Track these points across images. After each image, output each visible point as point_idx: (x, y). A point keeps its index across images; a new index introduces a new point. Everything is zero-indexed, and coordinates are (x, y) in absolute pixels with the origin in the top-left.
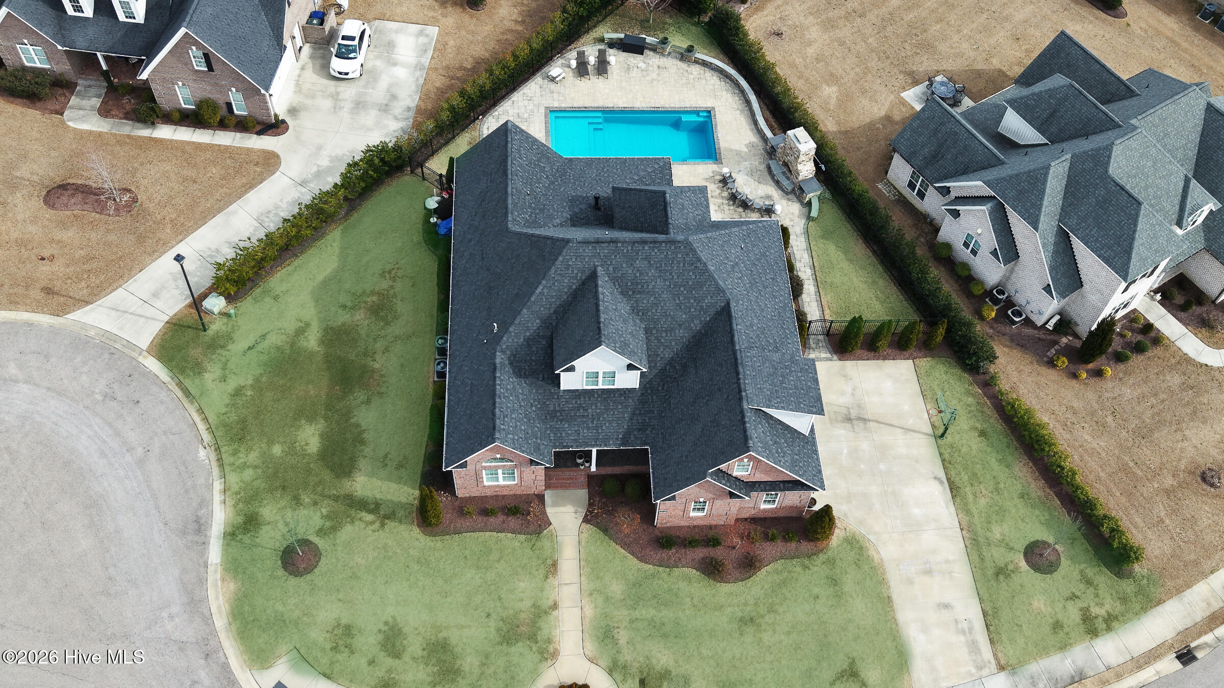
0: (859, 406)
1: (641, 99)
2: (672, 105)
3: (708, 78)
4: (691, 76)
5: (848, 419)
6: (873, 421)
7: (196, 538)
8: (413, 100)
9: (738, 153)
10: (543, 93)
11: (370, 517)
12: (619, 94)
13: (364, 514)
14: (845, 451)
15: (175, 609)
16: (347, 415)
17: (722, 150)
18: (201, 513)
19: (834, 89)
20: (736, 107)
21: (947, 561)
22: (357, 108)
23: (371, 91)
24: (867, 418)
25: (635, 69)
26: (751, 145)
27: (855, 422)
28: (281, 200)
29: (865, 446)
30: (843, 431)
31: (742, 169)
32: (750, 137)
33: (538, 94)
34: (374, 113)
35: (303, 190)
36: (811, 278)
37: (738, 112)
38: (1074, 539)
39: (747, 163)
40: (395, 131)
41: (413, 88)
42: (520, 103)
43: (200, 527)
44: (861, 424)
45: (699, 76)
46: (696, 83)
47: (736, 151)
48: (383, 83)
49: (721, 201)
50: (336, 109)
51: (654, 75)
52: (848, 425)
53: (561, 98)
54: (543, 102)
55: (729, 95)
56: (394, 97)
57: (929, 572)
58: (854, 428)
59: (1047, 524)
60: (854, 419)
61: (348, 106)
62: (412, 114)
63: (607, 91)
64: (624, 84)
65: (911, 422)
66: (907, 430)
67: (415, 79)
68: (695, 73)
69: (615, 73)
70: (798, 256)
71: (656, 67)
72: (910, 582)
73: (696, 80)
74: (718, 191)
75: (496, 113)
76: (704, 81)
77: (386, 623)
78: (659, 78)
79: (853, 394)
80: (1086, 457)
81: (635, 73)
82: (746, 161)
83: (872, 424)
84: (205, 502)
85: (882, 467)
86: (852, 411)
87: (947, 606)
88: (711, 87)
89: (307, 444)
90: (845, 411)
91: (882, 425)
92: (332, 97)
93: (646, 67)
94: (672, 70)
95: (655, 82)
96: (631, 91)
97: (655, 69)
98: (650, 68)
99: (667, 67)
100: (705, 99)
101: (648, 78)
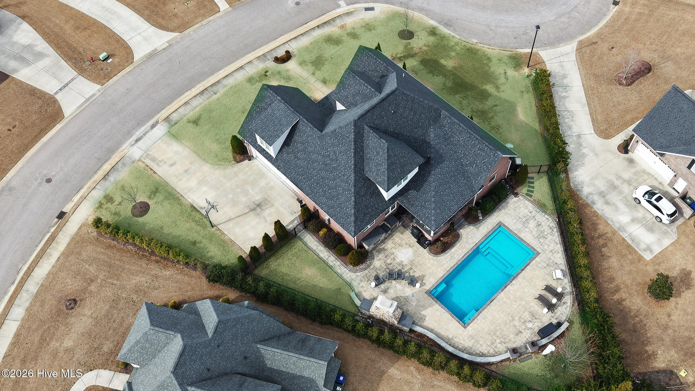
0: (258, 214)
1: (505, 300)
4: (498, 341)
5: (259, 205)
6: (248, 212)
8: (598, 209)
9: (424, 307)
10: (551, 261)
12: (518, 294)
13: (402, 55)
14: (251, 191)
17: (434, 303)
20: (455, 339)
21: (181, 180)
22: (612, 185)
24: (252, 212)
25: (530, 319)
26: (423, 318)
27: (255, 206)
29: (244, 199)
30: (257, 198)
31: (413, 298)
32: (429, 322)
33: (553, 258)
34: (603, 188)
35: (574, 134)
36: (326, 260)
37: (450, 337)
39: (414, 304)
42: (553, 245)
43: (447, 25)
44: (252, 207)
45: (495, 344)
46: (490, 338)
47: (427, 308)
49: (405, 270)
50: (619, 177)
51: (517, 323)
52: (257, 203)
53: (540, 265)
54: (545, 255)
57: (186, 171)
58: (254, 203)
60: (257, 207)
62: (589, 201)
63: (526, 290)
64: (523, 303)
65: (231, 224)
66: (230, 220)
68: (499, 345)
69: (536, 306)
70: (342, 267)
71: (523, 331)
72: (191, 163)
73: (494, 341)
74: (412, 274)
75: (555, 230)
76: (489, 343)
78: (512, 324)
79: (265, 218)
81: (527, 316)
82: (416, 305)
83: (247, 211)
85: (231, 196)
86: (260, 210)
87: (172, 165)
88: (481, 343)
90: (263, 208)
91: (242, 214)
92: (629, 181)
93: (526, 326)
94: (512, 336)
95: (511, 319)
96: (515, 301)
97: (521, 328)
98: (524, 327)
99: (517, 336)
100: (475, 330)
101: (517, 318)
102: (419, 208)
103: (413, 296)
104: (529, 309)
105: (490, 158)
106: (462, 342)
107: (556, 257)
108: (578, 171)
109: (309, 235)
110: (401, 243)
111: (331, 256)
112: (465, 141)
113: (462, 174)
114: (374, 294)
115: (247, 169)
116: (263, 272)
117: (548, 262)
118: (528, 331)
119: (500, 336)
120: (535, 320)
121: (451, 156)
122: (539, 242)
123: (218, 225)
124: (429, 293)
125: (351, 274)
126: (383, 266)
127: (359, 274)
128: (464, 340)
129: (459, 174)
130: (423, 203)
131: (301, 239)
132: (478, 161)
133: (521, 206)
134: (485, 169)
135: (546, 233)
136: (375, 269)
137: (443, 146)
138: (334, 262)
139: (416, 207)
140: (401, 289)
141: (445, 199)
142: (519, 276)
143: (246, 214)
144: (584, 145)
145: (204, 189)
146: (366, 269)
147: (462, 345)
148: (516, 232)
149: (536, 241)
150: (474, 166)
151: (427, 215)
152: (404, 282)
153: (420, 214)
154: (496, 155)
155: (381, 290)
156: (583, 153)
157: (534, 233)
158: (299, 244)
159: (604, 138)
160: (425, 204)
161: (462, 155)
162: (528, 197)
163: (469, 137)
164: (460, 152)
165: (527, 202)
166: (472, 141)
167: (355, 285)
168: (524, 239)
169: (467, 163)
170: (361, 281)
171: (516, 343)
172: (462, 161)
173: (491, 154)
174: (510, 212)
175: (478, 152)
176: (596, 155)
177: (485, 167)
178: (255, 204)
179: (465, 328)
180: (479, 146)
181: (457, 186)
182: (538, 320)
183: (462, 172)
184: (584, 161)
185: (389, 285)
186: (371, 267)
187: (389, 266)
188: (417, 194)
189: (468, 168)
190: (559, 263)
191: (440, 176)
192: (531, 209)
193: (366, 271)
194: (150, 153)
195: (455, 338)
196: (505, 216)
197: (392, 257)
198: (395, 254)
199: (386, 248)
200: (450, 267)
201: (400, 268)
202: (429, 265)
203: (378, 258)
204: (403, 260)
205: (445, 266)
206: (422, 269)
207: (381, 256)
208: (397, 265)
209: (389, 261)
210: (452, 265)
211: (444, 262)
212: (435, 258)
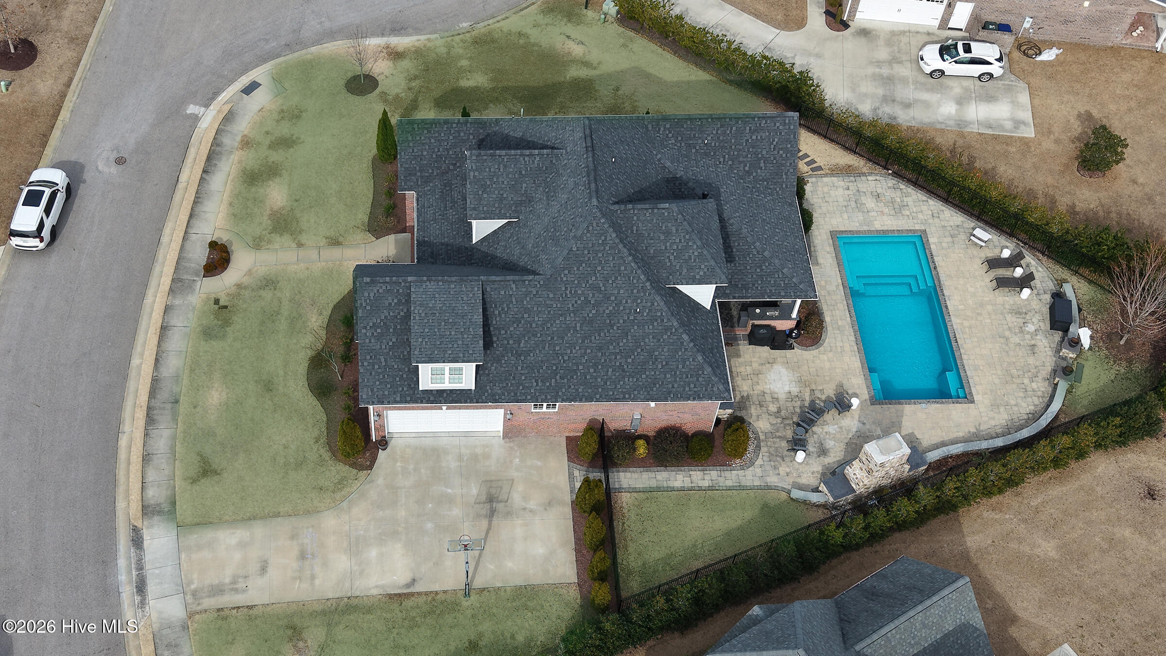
0: (509, 514)
1: (966, 324)
2: (964, 357)
3: (1030, 400)
4: (1026, 381)
5: (492, 500)
6: (490, 525)
8: (907, 121)
9: (894, 424)
10: (949, 228)
12: (970, 302)
14: (449, 491)
17: (899, 407)
20: (982, 428)
22: (882, 79)
24: (494, 520)
25: (1021, 321)
26: (913, 440)
29: (457, 512)
30: (475, 491)
31: (866, 426)
33: (945, 223)
34: (880, 92)
36: (693, 485)
37: (973, 430)
41: (927, 120)
42: (927, 209)
44: (485, 512)
45: (1029, 389)
46: (1015, 386)
48: (927, 96)
49: (807, 399)
50: (878, 63)
51: (1016, 340)
52: (483, 498)
56: (908, 106)
57: (302, 557)
58: (480, 503)
60: (492, 505)
61: (886, 72)
63: (973, 290)
64: (989, 308)
65: (488, 566)
68: (1034, 385)
69: (1007, 299)
70: (727, 474)
71: (1033, 342)
72: (294, 537)
73: (1023, 386)
74: (823, 397)
75: (902, 186)
78: (1012, 346)
79: (524, 509)
81: (1013, 320)
83: (485, 523)
85: (429, 526)
88: (1013, 402)
90: (503, 497)
93: (1028, 333)
94: (1031, 360)
95: (1002, 340)
96: (979, 314)
97: (1028, 342)
98: (1028, 337)
99: (1036, 355)
100: (986, 394)
101: (1007, 333)
102: (760, 282)
103: (864, 424)
104: (1005, 309)
105: (781, 133)
106: (993, 423)
107: (947, 219)
109: (622, 474)
110: (753, 370)
111: (691, 473)
112: (718, 138)
113: (754, 190)
114: (815, 470)
117: (947, 234)
118: (1038, 337)
119: (1021, 373)
120: (1028, 317)
121: (717, 176)
122: (906, 217)
123: (471, 585)
124: (874, 401)
125: (749, 472)
126: (775, 422)
127: (759, 462)
128: (993, 418)
130: (758, 270)
131: (620, 490)
132: (764, 152)
133: (826, 189)
134: (784, 155)
135: (898, 200)
136: (770, 435)
138: (707, 477)
139: (754, 285)
140: (838, 430)
141: (778, 242)
142: (941, 279)
146: (758, 447)
147: (999, 427)
148: (865, 228)
149: (901, 218)
150: (762, 165)
152: (827, 417)
154: (787, 122)
155: (815, 455)
157: (886, 210)
158: (624, 500)
159: (798, 29)
160: (762, 270)
161: (730, 163)
162: (819, 173)
163: (722, 126)
164: (722, 160)
165: (825, 179)
166: (732, 129)
168: (885, 228)
169: (747, 169)
170: (775, 468)
171: (1046, 365)
172: (736, 171)
173: (778, 124)
174: (824, 209)
175: (754, 137)
177: (781, 152)
178: (484, 503)
179: (973, 402)
180: (748, 128)
181: (769, 212)
182: (1030, 314)
183: (753, 187)
185: (816, 440)
186: (762, 437)
187: (783, 413)
189: (754, 174)
190: (959, 223)
191: (738, 214)
192: (842, 183)
193: (764, 449)
194: (193, 586)
195: (979, 425)
196: (827, 219)
197: (768, 398)
198: (768, 391)
199: (745, 394)
200: (854, 344)
201: (799, 403)
202: (827, 365)
203: (754, 418)
204: (787, 389)
205: (847, 348)
206: (827, 378)
207: (754, 411)
208: (789, 404)
209: (773, 408)
210: (853, 338)
211: (839, 344)
212: (822, 348)
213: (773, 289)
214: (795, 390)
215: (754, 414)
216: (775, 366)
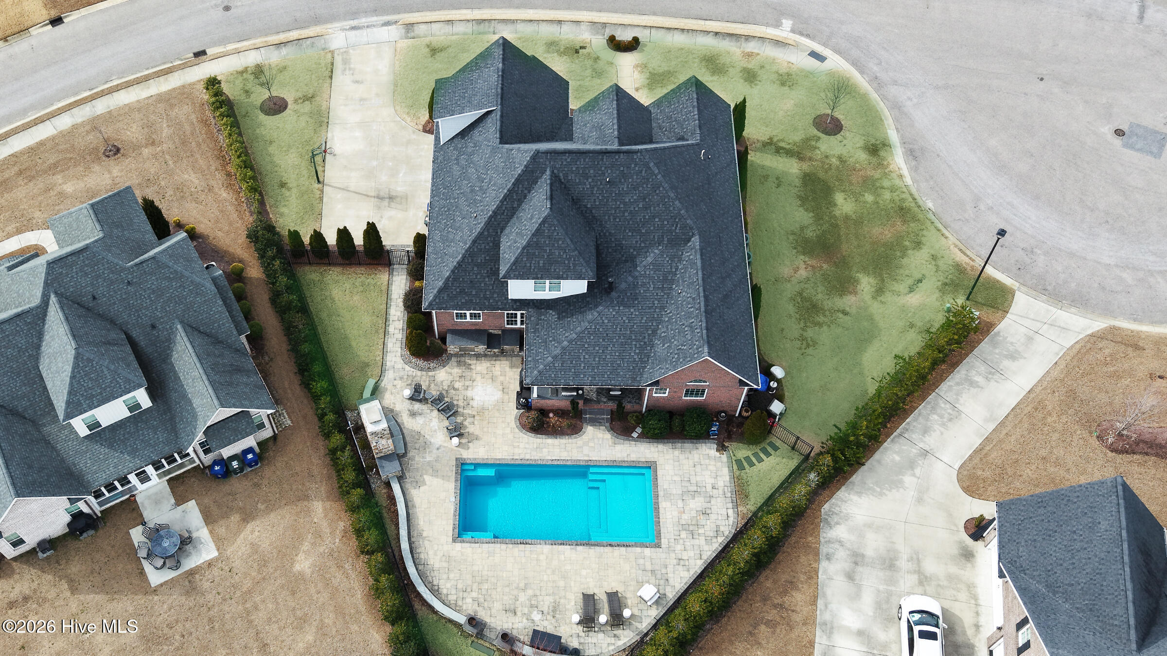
0: (379, 208)
1: (542, 557)
2: (504, 546)
3: (454, 592)
4: (474, 595)
5: (391, 198)
6: (371, 197)
7: (911, 146)
8: (825, 572)
9: (435, 473)
10: (664, 571)
11: (782, 144)
12: (568, 567)
13: (788, 147)
14: (401, 175)
15: (909, 103)
16: (818, 218)
17: (453, 479)
18: (914, 163)
19: (297, 567)
20: (426, 543)
21: (346, 105)
22: (891, 559)
23: (881, 587)
24: (376, 199)
25: (546, 610)
26: (418, 484)
27: (388, 196)
28: (942, 434)
29: (384, 178)
30: (399, 189)
31: (435, 451)
32: (418, 496)
33: (670, 569)
34: (869, 552)
35: (921, 445)
36: (391, 322)
37: (425, 534)
38: (245, 116)
39: (428, 459)
40: (838, 523)
41: (829, 592)
42: (691, 554)
43: (912, 154)
44: (382, 194)
45: (465, 595)
46: (469, 582)
47: (437, 476)
48: (868, 599)
49: (465, 411)
50: (916, 559)
51: (523, 598)
52: (393, 194)
53: (641, 561)
54: (664, 556)
55: (431, 562)
56: (850, 577)
57: (362, 100)
58: (389, 191)
59: (260, 125)
60: (387, 198)
61: (903, 563)
62: (824, 550)
63: (584, 572)
64: (562, 583)
65: (340, 195)
66: (345, 189)
67: (829, 606)
68: (469, 600)
69: (573, 603)
70: (399, 345)
71: (519, 614)
72: (377, 95)
73: (469, 590)
74: (466, 423)
76: (460, 586)
77: (756, 85)
78: (515, 592)
79: (382, 217)
80: (205, 168)
81: (546, 603)
82: (429, 462)
83: (373, 194)
84: (914, 169)
86: (387, 204)
87: (357, 82)
88: (452, 576)
89: (845, 199)
90: (393, 205)
91: (365, 193)
92: (926, 577)
93: (531, 613)
94: (498, 606)
95: (522, 585)
96: (553, 572)
97: (520, 609)
98: (526, 610)
99: (504, 612)
100: (462, 555)
101: (530, 592)
102: (540, 341)
103: (438, 449)
104: (560, 598)
105: (690, 349)
107: (677, 572)
108: (860, 497)
109: (405, 277)
111: (402, 321)
112: (684, 301)
113: (642, 343)
115: (426, 146)
116: (311, 274)
117: (657, 567)
118: (525, 621)
119: (484, 592)
120: (549, 617)
121: (650, 308)
123: (326, 185)
125: (399, 360)
126: (444, 384)
127: (407, 368)
128: (436, 554)
129: (636, 340)
130: (551, 339)
131: (391, 273)
132: (675, 342)
133: (711, 468)
134: (674, 360)
135: (701, 531)
136: (433, 379)
137: (652, 286)
138: (397, 331)
139: (538, 337)
140: (433, 429)
141: (582, 357)
142: (597, 548)
143: (368, 196)
144: (918, 471)
145: (358, 134)
146: (422, 370)
148: (661, 494)
150: (666, 346)
151: (540, 357)
152: (446, 423)
153: (533, 350)
154: (700, 350)
155: (410, 408)
156: (901, 482)
157: (686, 516)
158: (383, 277)
159: (963, 488)
160: (551, 341)
161: (667, 319)
162: (735, 467)
163: (694, 299)
164: (668, 312)
166: (692, 308)
167: (389, 377)
169: (663, 335)
170: (401, 378)
171: (492, 619)
172: (660, 327)
175: (686, 329)
176: (920, 500)
177: (676, 356)
179: (454, 541)
180: (693, 320)
181: (617, 354)
182: (553, 621)
183: (645, 343)
184: (887, 492)
185: (425, 411)
186: (430, 374)
187: (452, 391)
188: (556, 321)
189: (659, 343)
190: (671, 581)
191: (606, 321)
193: (419, 373)
194: (351, 51)
195: (429, 541)
197: (467, 383)
198: (475, 383)
199: (472, 367)
200: (521, 457)
201: (462, 404)
202: (499, 432)
203: (449, 370)
204: (476, 398)
205: (517, 451)
206: (485, 430)
207: (457, 371)
208: (461, 397)
209: (457, 385)
210: (528, 457)
211: (522, 445)
212: (517, 430)
213: (534, 352)
214: (474, 403)
215: (453, 371)
216: (500, 393)
